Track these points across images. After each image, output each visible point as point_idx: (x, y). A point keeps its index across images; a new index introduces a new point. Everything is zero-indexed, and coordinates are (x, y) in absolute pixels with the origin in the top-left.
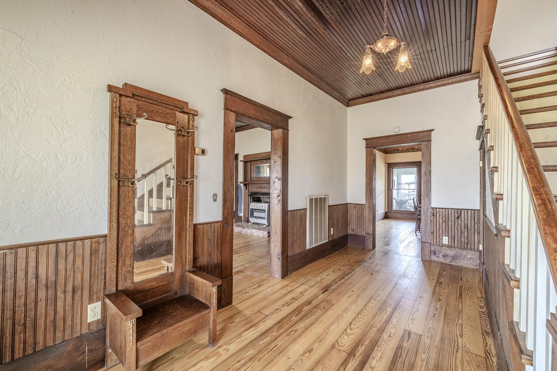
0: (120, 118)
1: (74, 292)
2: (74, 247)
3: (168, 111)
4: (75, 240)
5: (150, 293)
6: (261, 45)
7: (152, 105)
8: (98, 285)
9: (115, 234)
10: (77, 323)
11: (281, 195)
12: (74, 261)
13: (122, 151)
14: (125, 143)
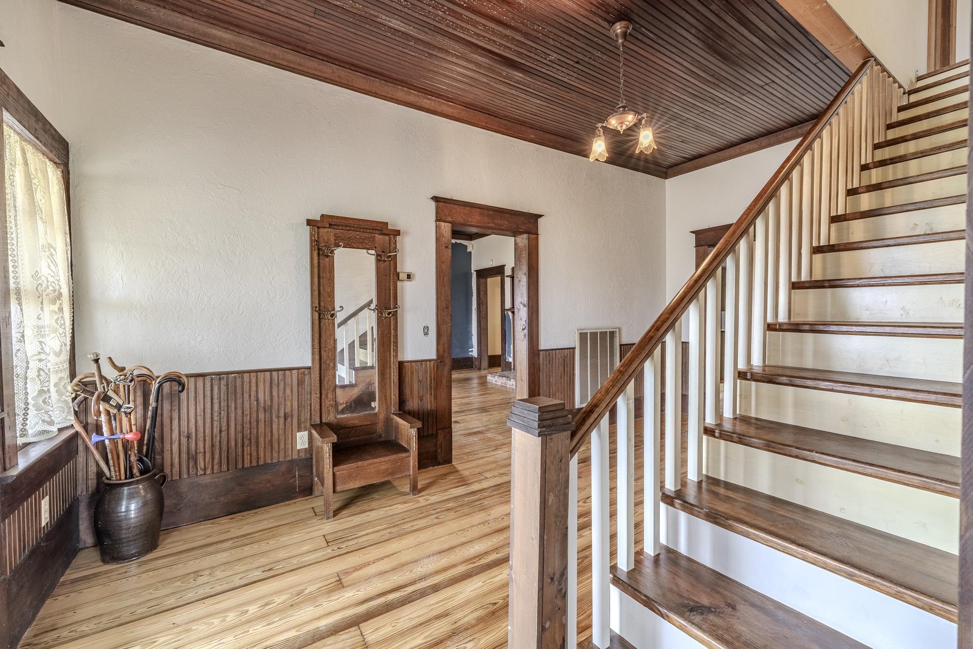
0: (319, 249)
1: (285, 418)
2: (284, 376)
3: (367, 235)
4: (284, 370)
5: (353, 431)
6: (488, 126)
7: (349, 232)
8: (306, 415)
9: (318, 366)
10: (288, 448)
11: (527, 328)
12: (285, 389)
13: (322, 283)
14: (325, 275)
